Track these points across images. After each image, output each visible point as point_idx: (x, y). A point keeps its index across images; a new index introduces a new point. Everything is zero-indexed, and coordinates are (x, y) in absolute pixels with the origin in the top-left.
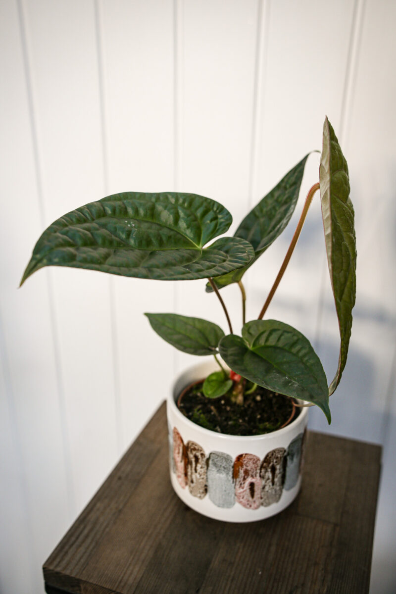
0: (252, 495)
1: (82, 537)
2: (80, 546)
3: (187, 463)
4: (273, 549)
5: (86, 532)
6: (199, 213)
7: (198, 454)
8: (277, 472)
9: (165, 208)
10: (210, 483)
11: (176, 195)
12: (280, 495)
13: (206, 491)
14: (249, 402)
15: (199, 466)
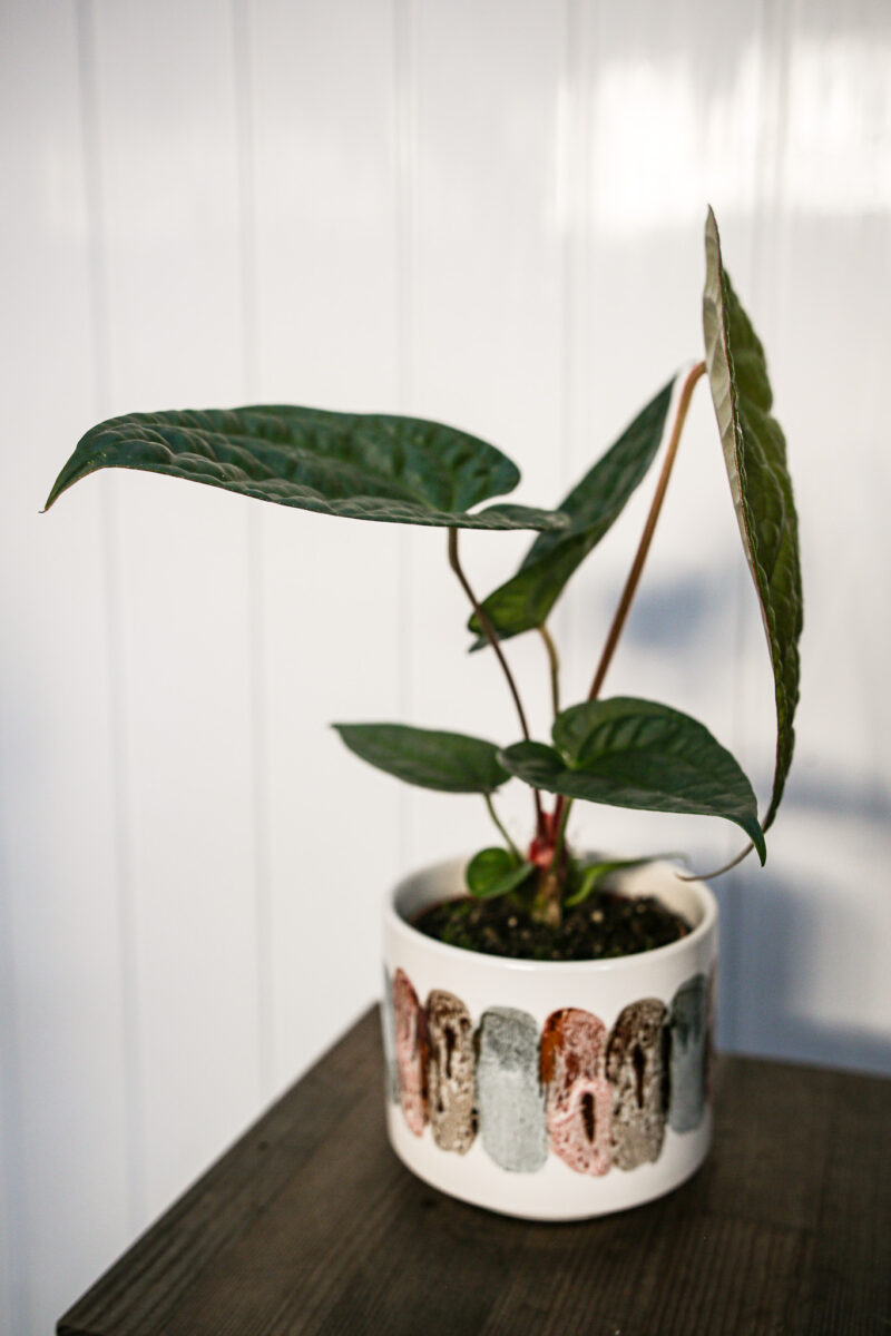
0: (590, 1134)
1: (159, 1265)
2: (157, 1280)
3: (427, 1051)
4: (649, 1282)
5: (173, 1251)
6: (449, 458)
7: (454, 1023)
8: (650, 1068)
9: (375, 439)
10: (484, 1104)
11: (400, 422)
12: (660, 1142)
13: (475, 1126)
15: (457, 1055)
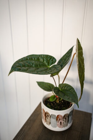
0: (61, 125)
1: (21, 134)
2: (21, 136)
3: (46, 117)
4: (66, 138)
5: (22, 133)
6: (49, 59)
7: (48, 115)
8: (67, 119)
9: (41, 58)
11: (44, 55)
12: (67, 125)
13: (50, 123)
14: (60, 102)
15: (48, 117)
